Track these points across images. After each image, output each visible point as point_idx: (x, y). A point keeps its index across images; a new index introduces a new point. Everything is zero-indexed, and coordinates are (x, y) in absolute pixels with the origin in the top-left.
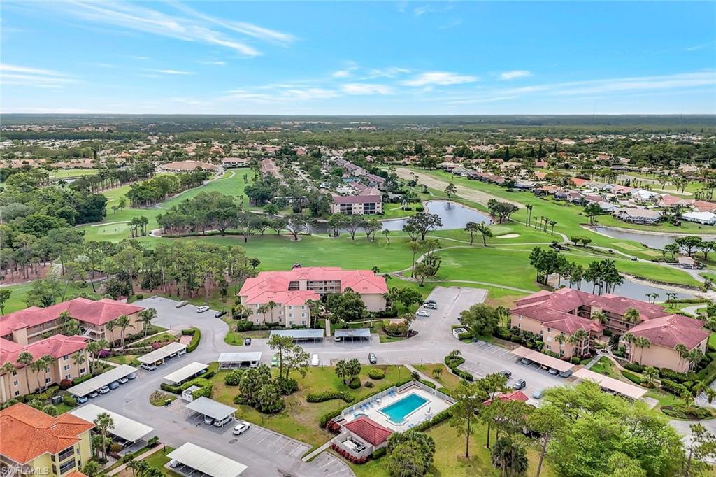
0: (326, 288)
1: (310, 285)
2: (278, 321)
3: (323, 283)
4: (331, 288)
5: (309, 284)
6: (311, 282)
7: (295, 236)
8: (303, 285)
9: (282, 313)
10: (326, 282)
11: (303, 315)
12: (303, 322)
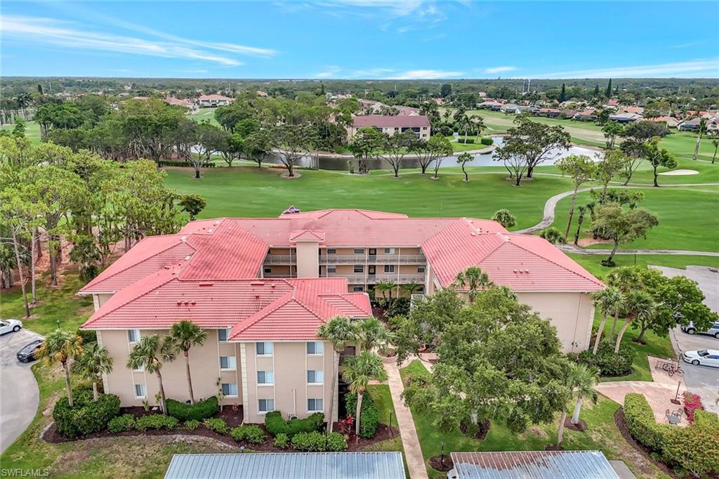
0: (372, 270)
1: (330, 261)
2: (215, 391)
3: (366, 256)
4: (388, 268)
5: (327, 256)
6: (332, 251)
7: (290, 168)
8: (307, 260)
9: (232, 362)
10: (373, 252)
11: (311, 376)
12: (311, 403)
